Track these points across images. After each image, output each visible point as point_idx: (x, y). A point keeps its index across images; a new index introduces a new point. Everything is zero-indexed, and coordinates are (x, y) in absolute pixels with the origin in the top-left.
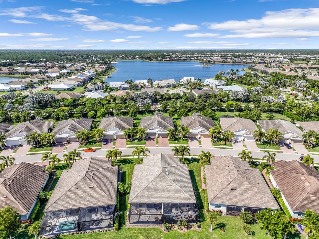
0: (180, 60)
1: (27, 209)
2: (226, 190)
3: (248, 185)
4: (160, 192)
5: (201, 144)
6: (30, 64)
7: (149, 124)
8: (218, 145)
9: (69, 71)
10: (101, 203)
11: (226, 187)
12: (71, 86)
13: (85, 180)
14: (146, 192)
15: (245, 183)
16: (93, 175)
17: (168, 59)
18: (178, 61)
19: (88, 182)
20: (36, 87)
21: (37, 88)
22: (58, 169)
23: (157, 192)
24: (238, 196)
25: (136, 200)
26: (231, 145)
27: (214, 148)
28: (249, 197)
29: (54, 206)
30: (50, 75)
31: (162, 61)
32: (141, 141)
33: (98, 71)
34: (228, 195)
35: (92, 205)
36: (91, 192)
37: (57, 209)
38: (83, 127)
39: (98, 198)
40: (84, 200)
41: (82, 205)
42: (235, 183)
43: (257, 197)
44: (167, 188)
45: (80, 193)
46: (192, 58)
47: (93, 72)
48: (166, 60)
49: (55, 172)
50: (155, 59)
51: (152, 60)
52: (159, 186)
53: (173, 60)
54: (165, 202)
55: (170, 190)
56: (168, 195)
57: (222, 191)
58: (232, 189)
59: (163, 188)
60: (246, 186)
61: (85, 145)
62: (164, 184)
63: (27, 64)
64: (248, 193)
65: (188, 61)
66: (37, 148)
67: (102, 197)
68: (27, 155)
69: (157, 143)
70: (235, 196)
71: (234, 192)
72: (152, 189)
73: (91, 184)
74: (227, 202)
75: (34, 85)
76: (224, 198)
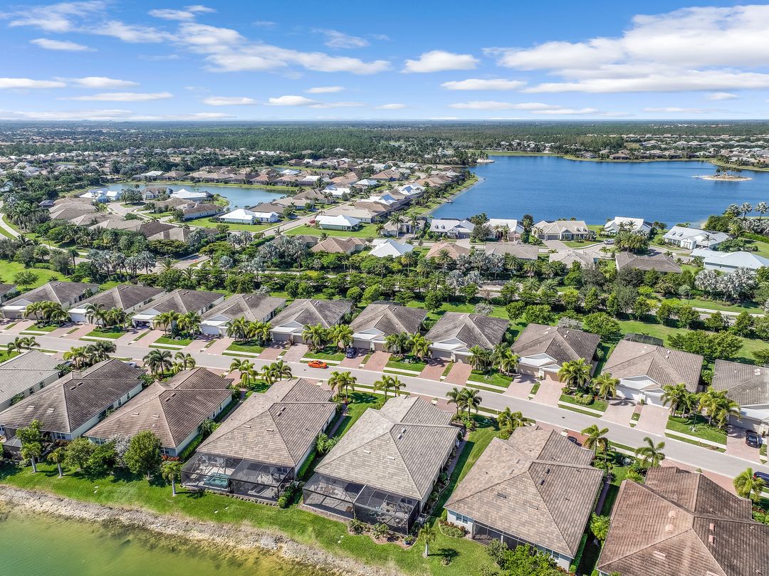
0: (659, 157)
1: (179, 441)
2: (488, 493)
3: (536, 495)
4: (369, 466)
5: (535, 393)
6: (310, 161)
7: (447, 331)
8: (572, 401)
9: (375, 182)
10: (275, 459)
11: (491, 488)
12: (357, 222)
13: (266, 416)
14: (348, 460)
15: (533, 490)
16: (283, 410)
17: (623, 155)
18: (651, 160)
19: (269, 420)
20: (298, 217)
21: (299, 219)
22: (253, 389)
23: (364, 465)
24: (505, 511)
25: (327, 468)
26: (603, 409)
27: (557, 407)
28: (525, 517)
29: (211, 446)
30: (332, 192)
31: (608, 160)
32: (417, 363)
33: (432, 185)
34: (487, 503)
35: (261, 458)
36: (267, 438)
37: (213, 452)
38: (325, 317)
39: (273, 451)
40: (252, 448)
41: (248, 455)
42: (512, 486)
43: (540, 521)
44: (386, 462)
45: (251, 436)
46: (698, 154)
47: (418, 189)
48: (618, 158)
49: (247, 392)
50: (589, 154)
51: (582, 156)
52: (372, 455)
53: (637, 159)
54: (370, 484)
55: (388, 467)
56: (381, 474)
57: (479, 494)
58: (499, 495)
59: (379, 460)
60: (529, 497)
61: (316, 353)
62: (383, 454)
63: (306, 160)
64: (526, 511)
65: (682, 159)
66: (241, 345)
67: (281, 449)
68: (223, 354)
69: (445, 373)
70: (499, 508)
71: (500, 502)
72: (359, 457)
73: (272, 424)
74: (476, 515)
75: (297, 213)
76: (476, 506)
